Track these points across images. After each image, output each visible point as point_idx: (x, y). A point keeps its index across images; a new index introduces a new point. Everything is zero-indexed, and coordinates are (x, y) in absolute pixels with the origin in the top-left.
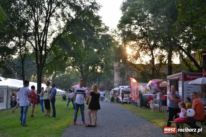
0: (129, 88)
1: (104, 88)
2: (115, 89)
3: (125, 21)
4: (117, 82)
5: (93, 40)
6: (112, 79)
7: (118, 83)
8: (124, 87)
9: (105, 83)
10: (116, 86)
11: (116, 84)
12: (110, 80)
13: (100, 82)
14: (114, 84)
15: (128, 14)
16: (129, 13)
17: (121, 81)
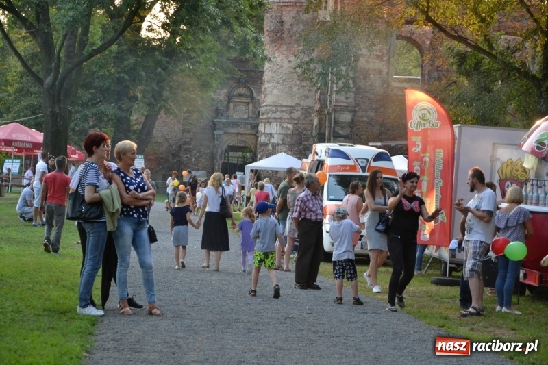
0: (378, 157)
1: (189, 151)
2: (262, 164)
4: (278, 115)
6: (240, 95)
7: (290, 120)
8: (347, 148)
10: (276, 140)
11: (274, 128)
12: (229, 98)
13: (162, 115)
14: (261, 128)
17: (307, 112)
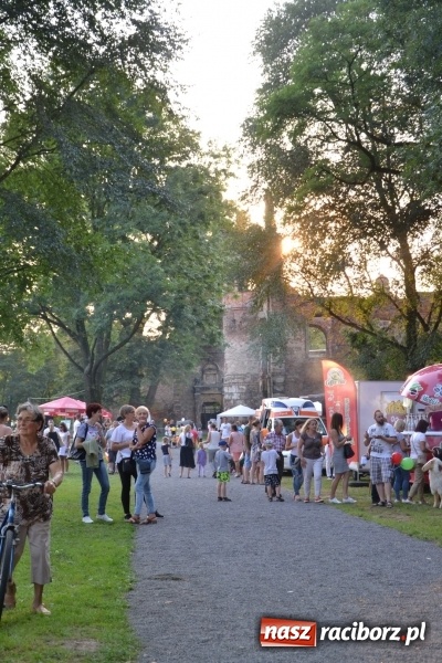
0: (306, 405)
1: (179, 407)
3: (284, 106)
4: (236, 381)
5: (154, 194)
6: (210, 369)
7: (244, 383)
8: (285, 401)
9: (181, 385)
10: (235, 397)
11: (234, 390)
12: (203, 371)
13: (160, 385)
14: (226, 390)
15: (302, 73)
16: (304, 69)
